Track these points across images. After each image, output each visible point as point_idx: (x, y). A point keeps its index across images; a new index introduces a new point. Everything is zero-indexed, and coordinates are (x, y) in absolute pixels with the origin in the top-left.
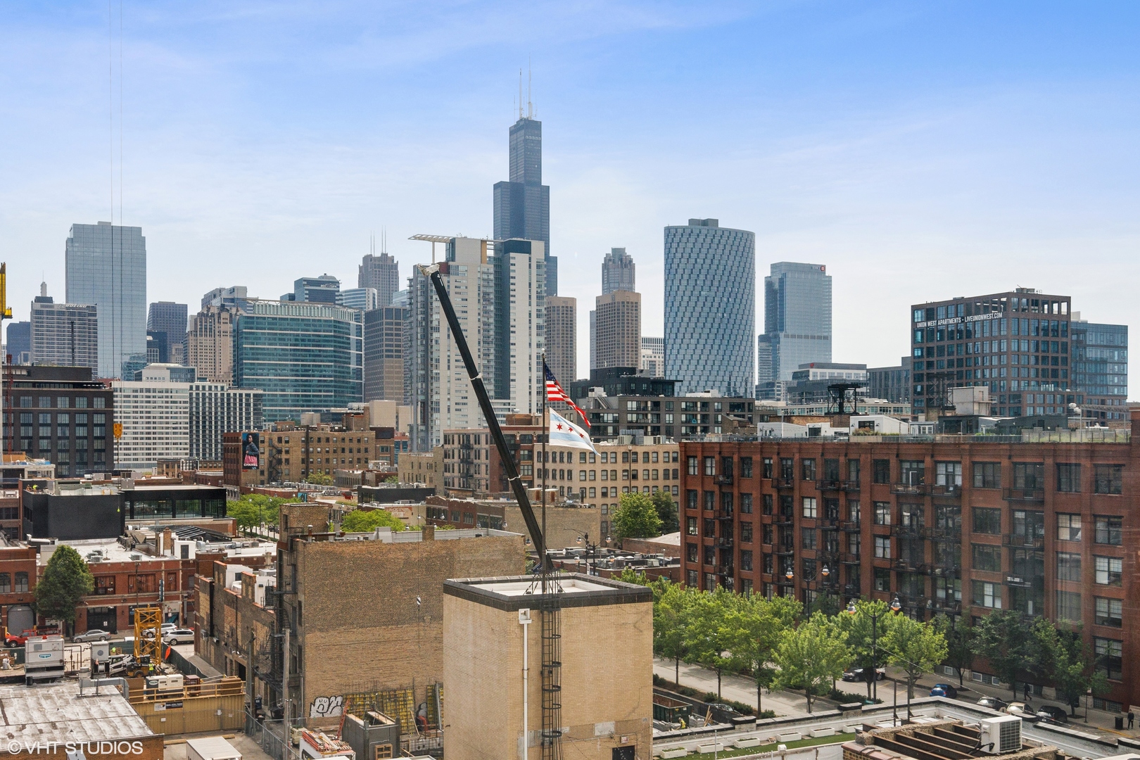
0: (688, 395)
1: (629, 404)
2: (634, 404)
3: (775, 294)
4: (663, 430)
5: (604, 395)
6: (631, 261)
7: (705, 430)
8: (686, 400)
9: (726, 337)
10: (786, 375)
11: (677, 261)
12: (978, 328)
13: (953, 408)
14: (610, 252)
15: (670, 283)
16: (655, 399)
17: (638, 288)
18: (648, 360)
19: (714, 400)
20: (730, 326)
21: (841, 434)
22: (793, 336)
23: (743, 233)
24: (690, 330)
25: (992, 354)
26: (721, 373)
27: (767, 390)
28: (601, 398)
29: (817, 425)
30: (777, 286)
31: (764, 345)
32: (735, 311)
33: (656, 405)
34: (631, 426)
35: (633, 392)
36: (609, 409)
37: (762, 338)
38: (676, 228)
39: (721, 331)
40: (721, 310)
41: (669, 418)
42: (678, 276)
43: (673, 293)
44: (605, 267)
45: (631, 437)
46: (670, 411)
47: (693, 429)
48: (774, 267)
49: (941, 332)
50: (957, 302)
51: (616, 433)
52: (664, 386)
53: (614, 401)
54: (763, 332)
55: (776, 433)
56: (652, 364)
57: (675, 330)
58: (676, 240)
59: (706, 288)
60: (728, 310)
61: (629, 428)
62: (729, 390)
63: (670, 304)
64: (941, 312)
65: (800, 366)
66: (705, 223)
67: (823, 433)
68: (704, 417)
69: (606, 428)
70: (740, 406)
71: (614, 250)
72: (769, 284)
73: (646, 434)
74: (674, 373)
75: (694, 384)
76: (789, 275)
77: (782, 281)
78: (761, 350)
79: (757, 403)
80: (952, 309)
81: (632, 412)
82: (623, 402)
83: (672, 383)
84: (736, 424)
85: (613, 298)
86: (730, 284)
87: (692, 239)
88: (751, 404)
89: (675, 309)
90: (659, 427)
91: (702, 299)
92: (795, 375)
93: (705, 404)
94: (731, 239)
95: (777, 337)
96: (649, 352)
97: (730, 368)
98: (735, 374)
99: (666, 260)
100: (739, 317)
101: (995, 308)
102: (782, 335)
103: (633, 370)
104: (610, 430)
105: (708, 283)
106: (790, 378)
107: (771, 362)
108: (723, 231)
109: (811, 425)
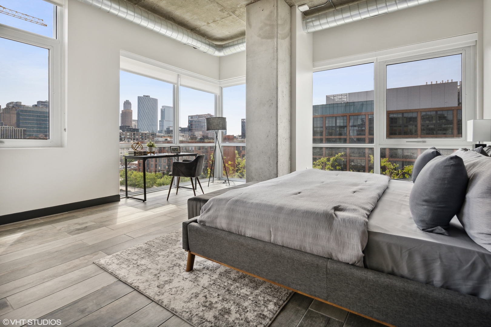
0: (142, 132)
1: (128, 134)
2: (129, 134)
3: (163, 112)
4: (136, 139)
5: (122, 132)
6: (130, 103)
7: (145, 139)
8: (141, 133)
9: (152, 120)
10: (165, 129)
11: (140, 104)
12: (202, 120)
13: (195, 136)
14: (126, 101)
15: (139, 108)
16: (134, 133)
17: (132, 109)
18: (134, 125)
19: (147, 133)
20: (152, 118)
21: (171, 140)
22: (167, 121)
23: (155, 99)
24: (144, 118)
25: (203, 126)
26: (150, 128)
27: (161, 132)
28: (121, 132)
29: (167, 138)
30: (163, 110)
31: (161, 122)
32: (154, 115)
33: (134, 134)
34: (128, 138)
35: (129, 131)
36: (123, 135)
37: (160, 121)
38: (140, 97)
39: (150, 119)
40: (150, 115)
41: (137, 137)
42: (141, 107)
43: (140, 111)
44: (124, 104)
45: (128, 141)
46: (137, 135)
47: (143, 139)
48: (163, 106)
49: (194, 121)
50: (197, 115)
51: (124, 140)
52: (137, 130)
53: (124, 133)
54: (160, 120)
55: (158, 140)
56: (135, 126)
57: (140, 118)
58: (140, 99)
59: (147, 110)
60: (152, 115)
61: (128, 139)
62: (152, 131)
63: (139, 113)
64: (194, 117)
65: (168, 127)
66: (147, 96)
67: (168, 140)
68: (145, 137)
69: (122, 139)
70: (154, 135)
71: (126, 100)
72: (162, 110)
73: (132, 140)
74: (140, 127)
75: (144, 130)
76: (166, 108)
77: (164, 109)
78: (160, 123)
79: (157, 134)
80: (196, 117)
81: (128, 135)
82: (126, 133)
83: (138, 129)
84: (151, 138)
85: (126, 111)
86: (152, 109)
87: (144, 99)
88: (156, 134)
89: (140, 114)
90: (135, 139)
91: (146, 112)
92: (167, 129)
93: (145, 134)
94: (153, 100)
95: (163, 121)
96: (135, 123)
97: (152, 127)
98: (153, 128)
99: (138, 103)
100: (154, 116)
101: (204, 117)
102: (164, 120)
103: (129, 127)
104: (123, 139)
105: (148, 109)
106: (166, 129)
107: (162, 125)
108: (151, 98)
109: (166, 138)
